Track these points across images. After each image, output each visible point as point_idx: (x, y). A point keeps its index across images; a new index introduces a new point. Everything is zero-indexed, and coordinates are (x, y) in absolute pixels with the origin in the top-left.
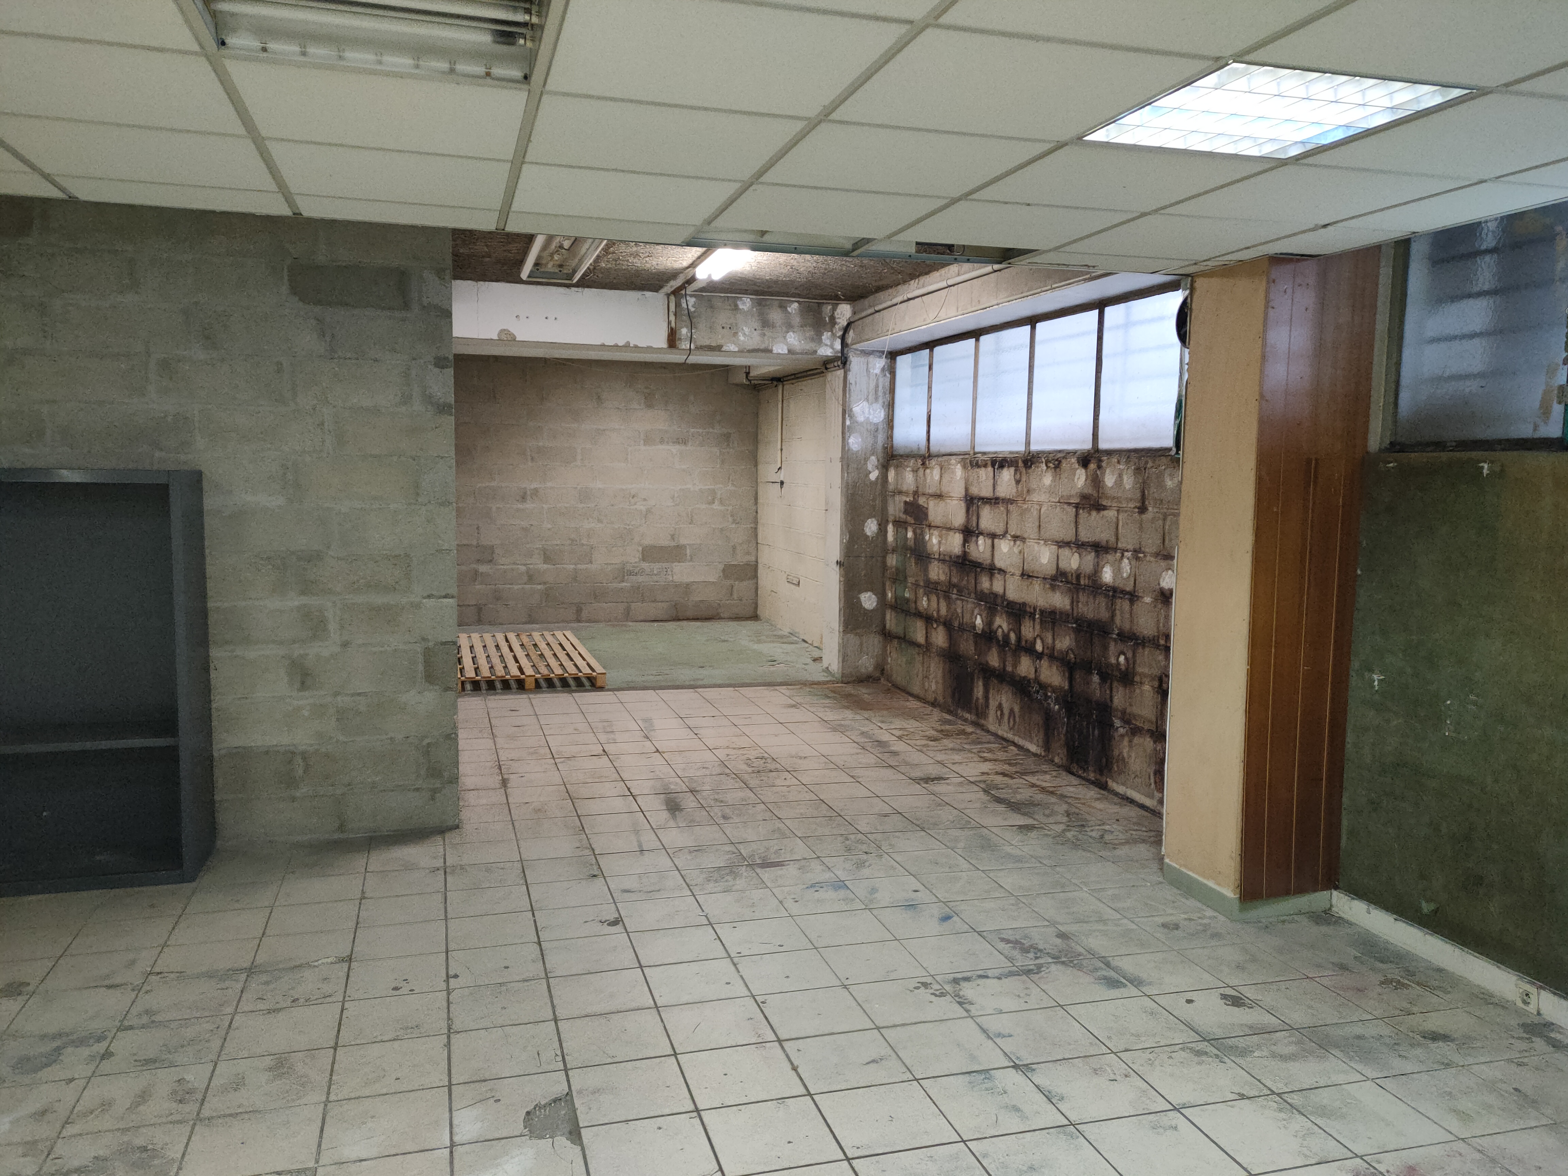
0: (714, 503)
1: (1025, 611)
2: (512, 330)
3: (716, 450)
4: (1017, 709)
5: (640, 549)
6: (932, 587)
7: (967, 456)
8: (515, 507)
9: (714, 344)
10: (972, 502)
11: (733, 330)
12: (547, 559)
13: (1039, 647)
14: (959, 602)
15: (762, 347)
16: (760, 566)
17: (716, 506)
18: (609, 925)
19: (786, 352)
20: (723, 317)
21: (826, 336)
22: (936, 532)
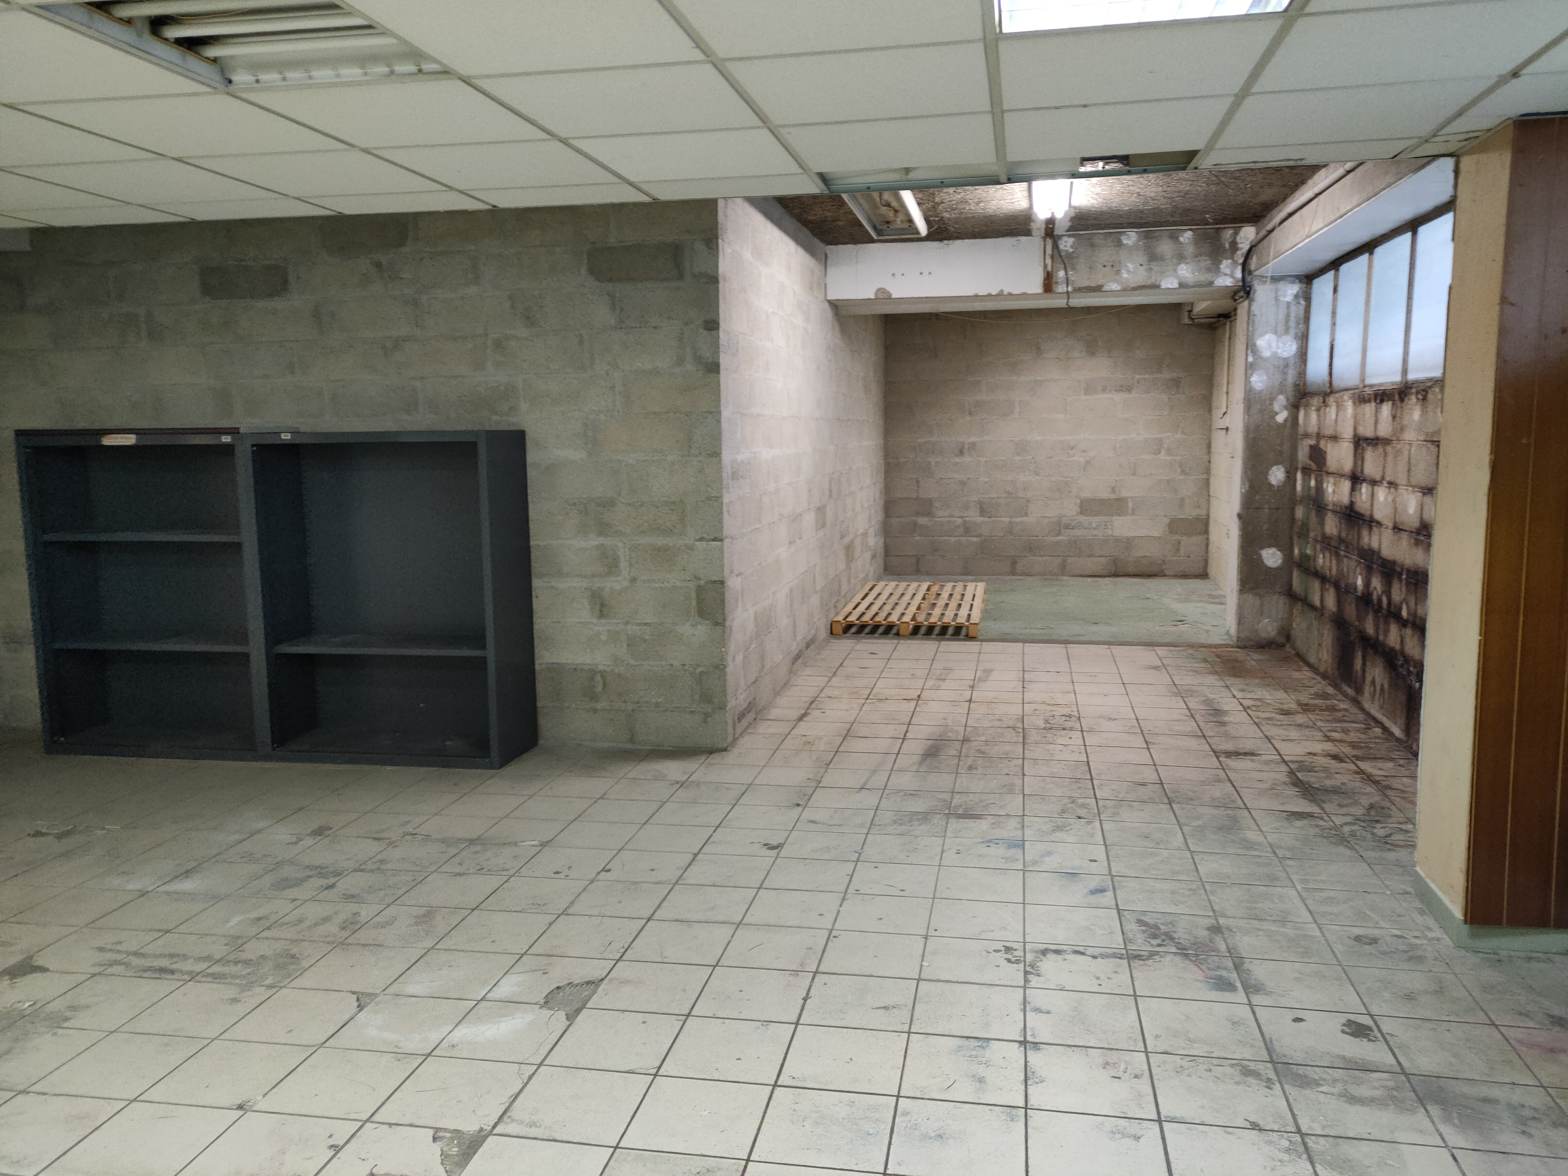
0: (1159, 453)
1: (1395, 571)
2: (888, 289)
3: (1165, 397)
4: (1386, 686)
5: (1078, 501)
6: (1326, 542)
7: (1357, 391)
8: (952, 460)
9: (1093, 284)
10: (1360, 443)
11: (1115, 268)
12: (983, 512)
13: (1404, 613)
14: (1345, 560)
15: (1149, 282)
16: (1211, 519)
17: (1163, 456)
18: (768, 849)
19: (1176, 285)
20: (1105, 254)
21: (1225, 265)
22: (1331, 480)
